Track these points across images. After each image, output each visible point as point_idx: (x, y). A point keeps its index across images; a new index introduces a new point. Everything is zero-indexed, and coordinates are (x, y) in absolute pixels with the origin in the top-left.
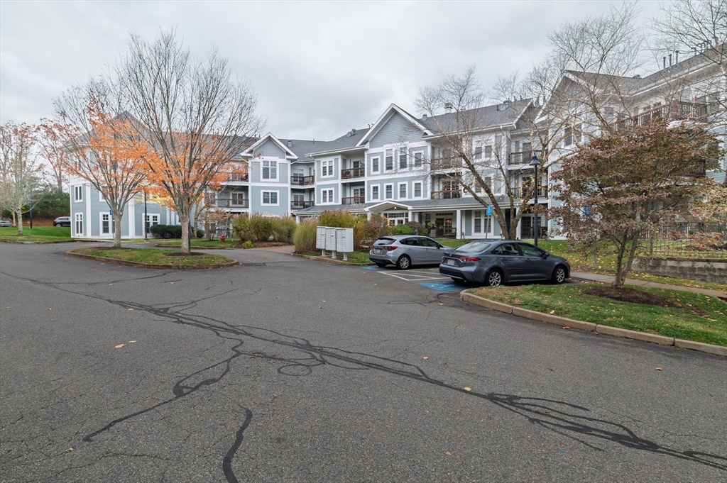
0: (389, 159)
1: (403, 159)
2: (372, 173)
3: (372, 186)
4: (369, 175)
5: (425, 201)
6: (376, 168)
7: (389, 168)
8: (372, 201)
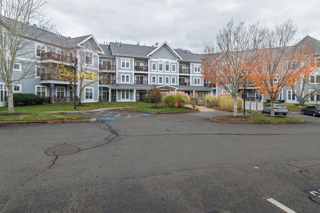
0: (161, 65)
1: (167, 66)
2: (152, 70)
3: (152, 76)
4: (151, 71)
5: (177, 85)
6: (154, 68)
7: (161, 69)
8: (159, 84)
